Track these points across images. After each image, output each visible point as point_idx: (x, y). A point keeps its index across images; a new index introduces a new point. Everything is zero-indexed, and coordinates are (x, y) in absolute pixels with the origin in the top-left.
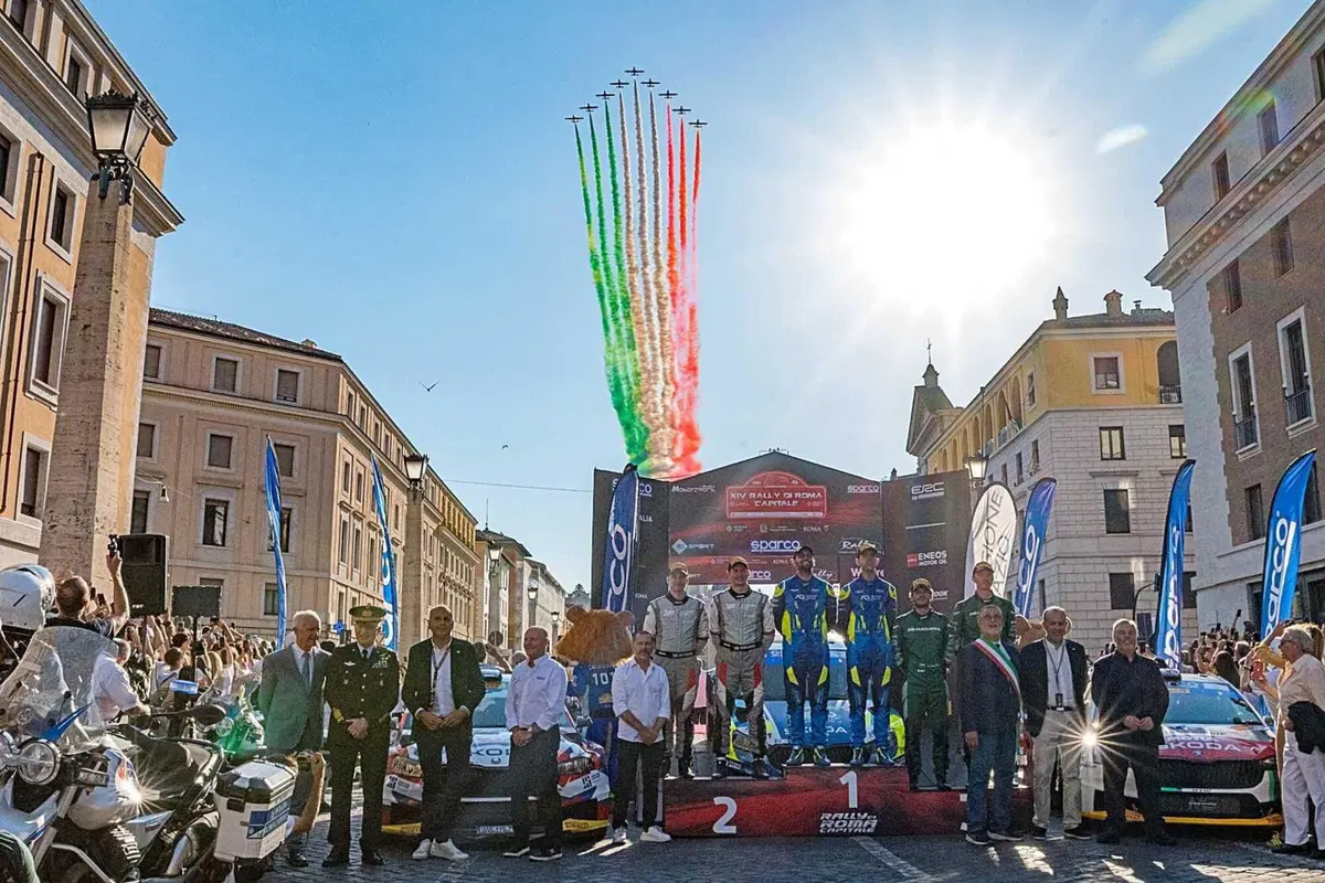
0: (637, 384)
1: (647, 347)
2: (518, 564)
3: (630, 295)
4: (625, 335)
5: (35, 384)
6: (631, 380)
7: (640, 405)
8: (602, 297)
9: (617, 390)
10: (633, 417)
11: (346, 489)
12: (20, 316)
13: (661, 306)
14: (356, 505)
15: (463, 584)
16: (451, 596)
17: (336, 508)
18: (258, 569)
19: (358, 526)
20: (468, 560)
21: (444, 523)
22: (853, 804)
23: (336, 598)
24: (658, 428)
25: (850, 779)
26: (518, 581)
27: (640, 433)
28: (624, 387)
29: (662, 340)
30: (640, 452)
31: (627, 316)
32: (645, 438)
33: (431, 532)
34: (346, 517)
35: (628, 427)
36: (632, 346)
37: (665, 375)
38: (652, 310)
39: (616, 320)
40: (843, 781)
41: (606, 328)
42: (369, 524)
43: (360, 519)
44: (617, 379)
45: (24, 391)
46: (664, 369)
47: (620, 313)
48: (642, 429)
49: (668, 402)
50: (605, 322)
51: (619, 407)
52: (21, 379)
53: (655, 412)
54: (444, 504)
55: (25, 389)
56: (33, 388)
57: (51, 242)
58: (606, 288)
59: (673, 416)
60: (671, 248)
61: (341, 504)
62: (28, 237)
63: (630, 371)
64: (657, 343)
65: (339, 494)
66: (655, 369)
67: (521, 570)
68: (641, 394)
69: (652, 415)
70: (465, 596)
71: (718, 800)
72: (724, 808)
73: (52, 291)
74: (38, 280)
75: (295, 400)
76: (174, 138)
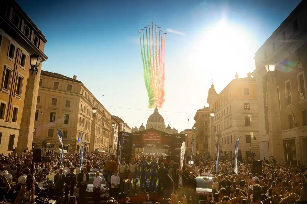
0: (151, 81)
1: (153, 73)
2: (121, 124)
3: (150, 61)
4: (148, 70)
5: (16, 95)
6: (150, 80)
7: (151, 86)
8: (143, 61)
9: (146, 82)
10: (150, 88)
11: (81, 110)
12: (14, 82)
13: (157, 64)
14: (84, 113)
15: (108, 129)
16: (105, 132)
17: (79, 114)
18: (62, 127)
19: (84, 118)
20: (109, 123)
21: (103, 116)
22: (148, 199)
23: (78, 134)
24: (155, 91)
25: (148, 195)
26: (120, 127)
27: (151, 92)
28: (148, 81)
29: (157, 71)
30: (151, 97)
31: (149, 66)
32: (152, 93)
33: (100, 118)
34: (81, 116)
35: (148, 90)
36: (150, 72)
37: (157, 79)
38: (155, 64)
39: (146, 67)
40: (147, 195)
41: (144, 68)
42: (86, 117)
43: (84, 116)
44: (146, 79)
45: (14, 97)
46: (157, 78)
47: (148, 65)
48: (152, 91)
49: (158, 85)
50: (144, 67)
51: (147, 86)
52: (13, 94)
53: (155, 87)
54: (104, 111)
55: (14, 96)
56: (16, 96)
57: (20, 66)
58: (144, 59)
59: (159, 89)
60: (159, 51)
61: (80, 114)
62: (16, 65)
63: (149, 78)
64: (156, 72)
65: (80, 111)
66: (155, 78)
67: (121, 125)
68: (152, 83)
69: (154, 88)
70: (108, 132)
71: (127, 198)
72: (128, 199)
73: (20, 76)
74: (18, 74)
75: (71, 91)
76: (47, 41)
